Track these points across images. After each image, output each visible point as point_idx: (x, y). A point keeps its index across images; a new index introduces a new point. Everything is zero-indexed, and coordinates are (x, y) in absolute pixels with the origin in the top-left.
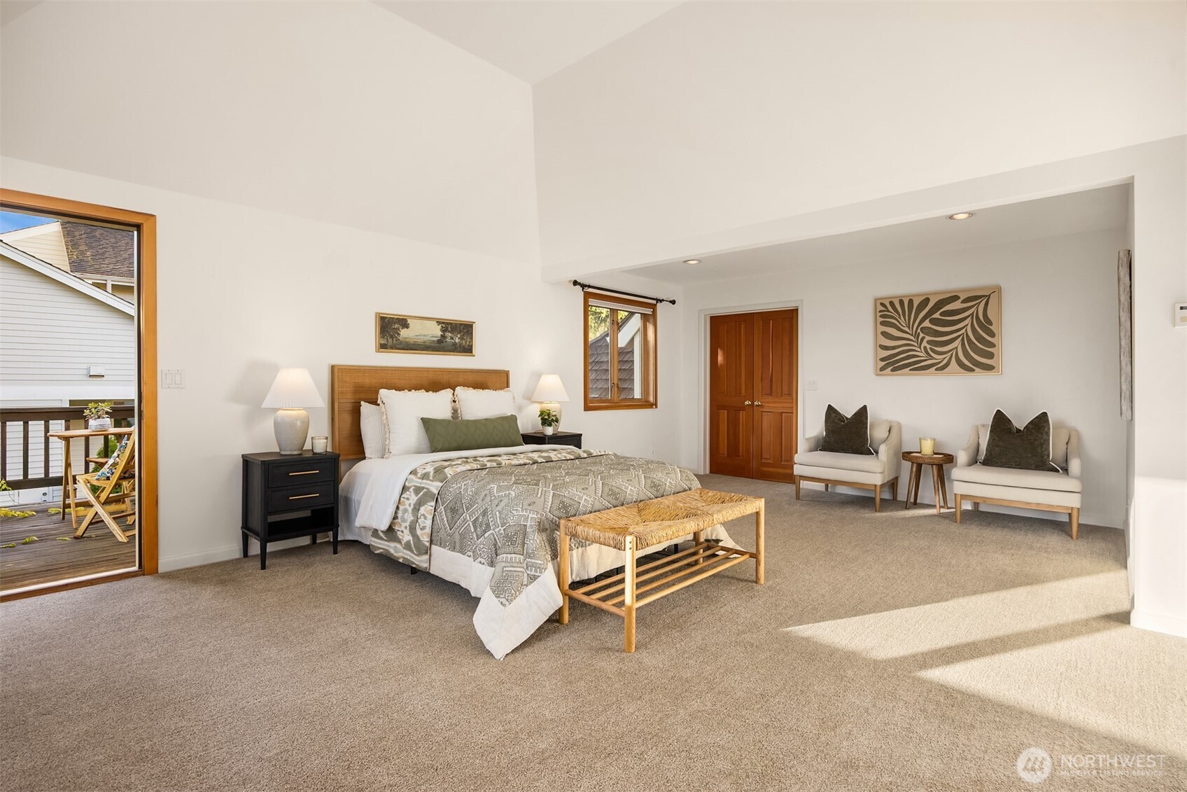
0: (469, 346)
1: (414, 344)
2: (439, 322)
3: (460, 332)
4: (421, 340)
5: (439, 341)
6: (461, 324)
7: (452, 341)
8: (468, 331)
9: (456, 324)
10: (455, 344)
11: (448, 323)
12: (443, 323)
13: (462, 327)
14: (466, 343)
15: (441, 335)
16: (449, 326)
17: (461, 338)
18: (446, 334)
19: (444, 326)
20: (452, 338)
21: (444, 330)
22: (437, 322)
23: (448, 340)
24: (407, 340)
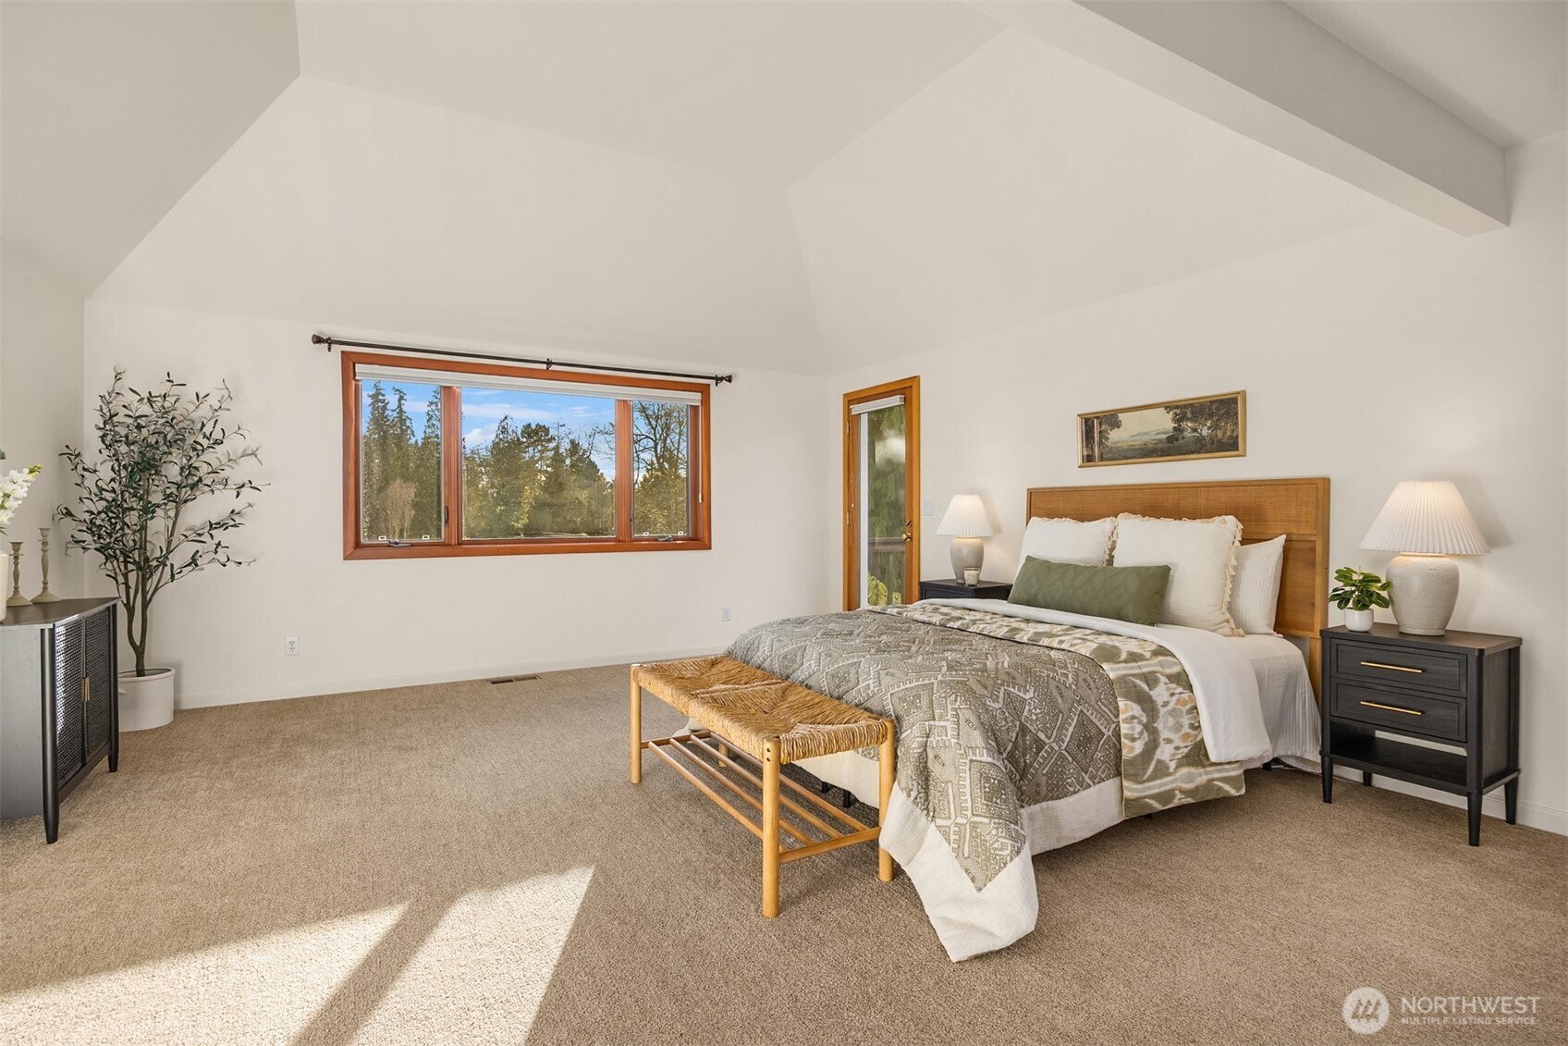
0: (1231, 437)
1: (1130, 450)
2: (1168, 407)
3: (1211, 416)
4: (1138, 442)
5: (1171, 439)
6: (1212, 402)
7: (1195, 434)
8: (1228, 413)
9: (1202, 405)
10: (1200, 440)
11: (1185, 406)
12: (1177, 407)
13: (1214, 407)
14: (1225, 433)
15: (1175, 428)
16: (1185, 411)
17: (1215, 427)
18: (1184, 424)
19: (1178, 411)
20: (1195, 430)
21: (1179, 419)
22: (1166, 408)
23: (1188, 434)
24: (1119, 445)
